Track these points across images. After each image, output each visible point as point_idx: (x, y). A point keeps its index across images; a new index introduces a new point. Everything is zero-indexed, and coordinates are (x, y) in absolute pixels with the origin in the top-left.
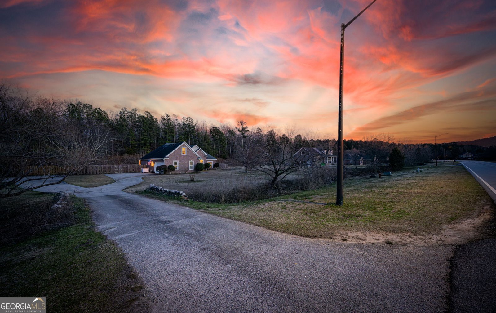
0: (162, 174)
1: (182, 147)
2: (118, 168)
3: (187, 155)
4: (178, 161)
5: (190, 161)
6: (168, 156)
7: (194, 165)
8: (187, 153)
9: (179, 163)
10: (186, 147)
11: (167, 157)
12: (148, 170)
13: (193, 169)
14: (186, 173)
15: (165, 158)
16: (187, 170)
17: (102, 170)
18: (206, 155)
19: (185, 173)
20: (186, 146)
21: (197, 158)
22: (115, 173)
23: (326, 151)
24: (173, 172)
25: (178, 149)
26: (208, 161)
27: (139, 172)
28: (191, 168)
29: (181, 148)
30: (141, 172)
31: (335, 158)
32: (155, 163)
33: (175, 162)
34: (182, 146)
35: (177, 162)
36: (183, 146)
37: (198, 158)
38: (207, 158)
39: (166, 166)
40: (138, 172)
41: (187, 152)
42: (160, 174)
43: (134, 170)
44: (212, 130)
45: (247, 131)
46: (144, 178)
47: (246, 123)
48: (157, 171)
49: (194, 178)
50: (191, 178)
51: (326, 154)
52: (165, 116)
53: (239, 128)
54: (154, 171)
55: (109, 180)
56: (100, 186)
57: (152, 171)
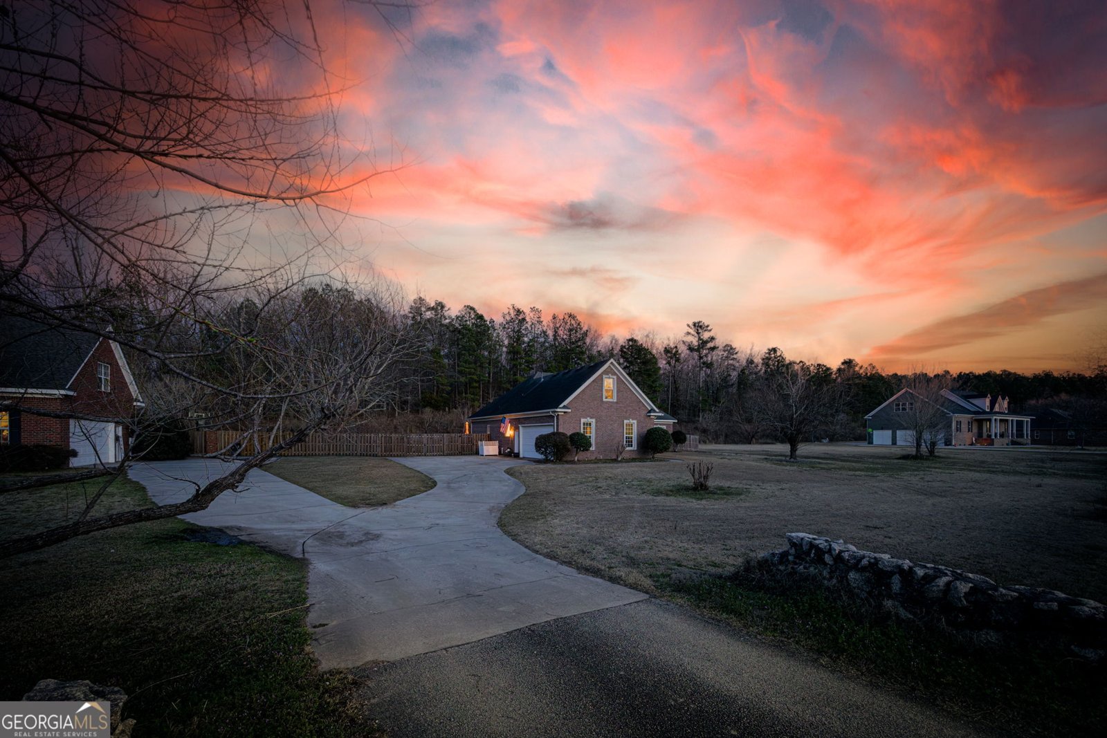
0: (552, 462)
1: (604, 376)
2: (420, 442)
3: (617, 403)
4: (593, 421)
5: (625, 422)
6: (565, 403)
7: (639, 436)
8: (618, 396)
9: (596, 426)
10: (615, 377)
11: (565, 407)
12: (496, 447)
13: (635, 447)
14: (619, 459)
15: (558, 410)
16: (620, 450)
17: (383, 444)
19: (615, 461)
20: (615, 374)
21: (644, 412)
22: (414, 456)
23: (988, 401)
24: (581, 456)
25: (593, 381)
27: (472, 454)
28: (630, 443)
29: (600, 379)
30: (477, 453)
31: (1020, 424)
32: (516, 429)
33: (584, 424)
34: (602, 373)
35: (590, 424)
36: (606, 372)
37: (650, 412)
39: (564, 435)
40: (469, 455)
41: (618, 391)
42: (546, 461)
43: (459, 446)
44: (627, 347)
45: (713, 349)
46: (512, 472)
47: (709, 328)
48: (537, 451)
49: (706, 477)
50: (693, 476)
51: (988, 410)
52: (512, 312)
53: (692, 342)
54: (516, 451)
55: (414, 477)
56: (398, 503)
57: (509, 450)
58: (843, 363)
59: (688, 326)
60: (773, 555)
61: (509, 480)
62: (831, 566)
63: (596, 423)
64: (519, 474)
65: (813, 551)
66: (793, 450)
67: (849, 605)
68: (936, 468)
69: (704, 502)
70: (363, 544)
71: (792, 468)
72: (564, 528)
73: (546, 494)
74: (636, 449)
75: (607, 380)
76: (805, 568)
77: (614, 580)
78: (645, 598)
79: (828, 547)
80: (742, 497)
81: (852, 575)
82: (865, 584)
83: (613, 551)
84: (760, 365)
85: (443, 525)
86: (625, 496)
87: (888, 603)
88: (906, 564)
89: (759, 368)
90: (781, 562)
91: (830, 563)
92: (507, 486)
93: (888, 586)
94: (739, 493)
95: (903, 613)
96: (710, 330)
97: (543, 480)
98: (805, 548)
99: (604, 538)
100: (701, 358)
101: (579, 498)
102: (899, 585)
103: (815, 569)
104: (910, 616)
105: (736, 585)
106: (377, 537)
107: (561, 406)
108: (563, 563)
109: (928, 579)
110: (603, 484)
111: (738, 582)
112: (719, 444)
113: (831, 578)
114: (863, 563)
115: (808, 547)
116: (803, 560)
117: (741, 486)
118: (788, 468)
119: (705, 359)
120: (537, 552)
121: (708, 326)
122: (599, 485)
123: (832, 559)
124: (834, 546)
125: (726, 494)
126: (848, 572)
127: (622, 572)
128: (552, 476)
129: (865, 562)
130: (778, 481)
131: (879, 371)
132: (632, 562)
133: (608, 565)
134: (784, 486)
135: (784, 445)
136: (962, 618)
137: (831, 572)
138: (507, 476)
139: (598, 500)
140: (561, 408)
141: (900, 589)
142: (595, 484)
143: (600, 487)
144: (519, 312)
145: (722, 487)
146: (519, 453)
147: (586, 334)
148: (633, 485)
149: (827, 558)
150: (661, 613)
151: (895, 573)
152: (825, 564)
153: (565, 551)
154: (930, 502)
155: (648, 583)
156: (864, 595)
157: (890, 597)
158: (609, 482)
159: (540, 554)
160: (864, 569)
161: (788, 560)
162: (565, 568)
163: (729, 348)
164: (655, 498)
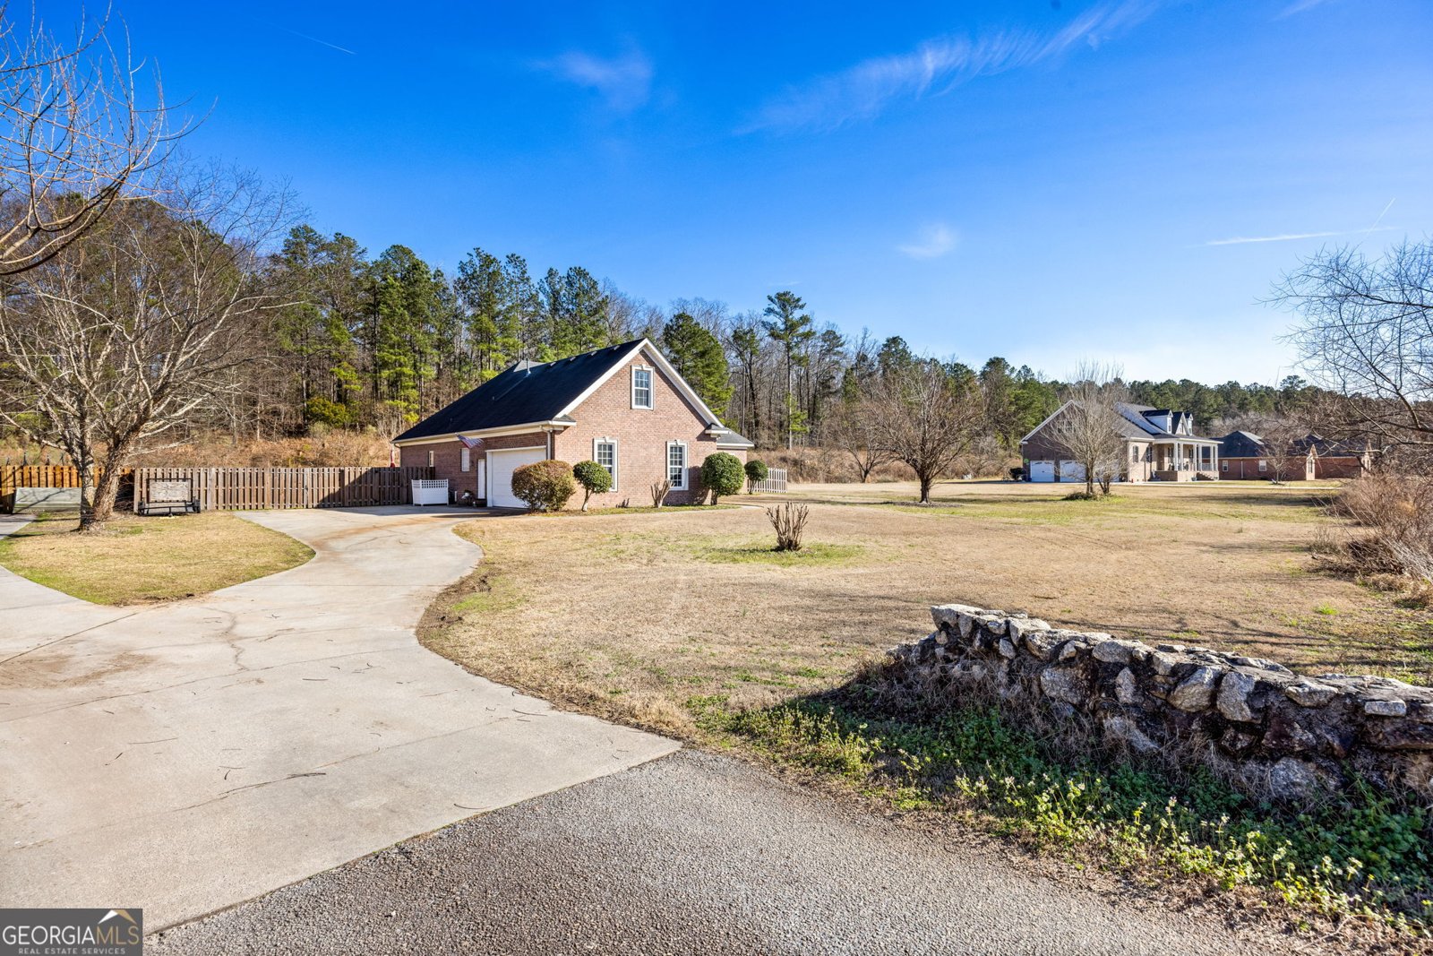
0: (539, 511)
1: (633, 367)
2: (297, 483)
3: (654, 412)
4: (615, 442)
5: (670, 444)
6: (567, 410)
7: (693, 469)
8: (657, 401)
9: (620, 450)
10: (652, 370)
11: (565, 418)
12: (444, 491)
13: (685, 485)
14: (659, 505)
15: (554, 423)
16: (660, 491)
19: (654, 508)
20: (653, 365)
21: (699, 428)
22: (285, 508)
23: (1169, 420)
24: (594, 500)
25: (614, 375)
27: (399, 504)
28: (677, 480)
30: (406, 501)
31: (1206, 451)
32: (481, 457)
33: (600, 447)
34: (631, 363)
35: (610, 448)
36: (637, 361)
37: (709, 427)
39: (564, 465)
40: (394, 504)
41: (656, 393)
42: (528, 511)
43: (375, 490)
44: (675, 327)
45: (807, 336)
46: (467, 529)
47: (800, 303)
48: (516, 495)
49: (797, 529)
50: (777, 528)
51: (1170, 432)
52: (476, 261)
53: (775, 323)
54: (481, 495)
55: (270, 544)
56: (216, 593)
57: (467, 494)
58: (988, 364)
59: (770, 298)
60: (908, 649)
61: (460, 544)
62: (1011, 661)
63: (619, 446)
64: (480, 534)
65: (979, 636)
66: (925, 489)
67: (1046, 732)
68: (1113, 511)
69: (793, 569)
70: (100, 680)
71: (924, 515)
72: (543, 624)
73: (524, 565)
74: (687, 489)
76: (964, 668)
77: (621, 717)
78: (672, 750)
79: (1004, 626)
80: (852, 559)
81: (1047, 676)
82: (1071, 690)
83: (625, 661)
84: (876, 363)
85: (302, 630)
86: (664, 565)
87: (1114, 723)
88: (1142, 648)
89: (875, 368)
90: (922, 661)
91: (1008, 655)
92: (452, 554)
93: (1112, 691)
94: (846, 554)
95: (1143, 742)
96: (802, 307)
97: (523, 542)
98: (965, 630)
99: (615, 638)
100: (789, 348)
101: (581, 570)
102: (1131, 689)
103: (983, 668)
104: (1152, 746)
105: (845, 709)
106: (145, 661)
107: (559, 415)
108: (526, 689)
109: (1181, 674)
110: (628, 546)
111: (847, 703)
112: (818, 482)
113: (1012, 682)
114: (1065, 653)
115: (968, 629)
116: (962, 651)
117: (851, 543)
118: (919, 514)
119: (796, 351)
120: (478, 672)
121: (799, 300)
122: (621, 548)
123: (1011, 647)
124: (1015, 622)
125: (827, 555)
126: (1039, 671)
127: (634, 698)
128: (538, 536)
129: (1068, 651)
130: (905, 534)
131: (1036, 377)
132: (658, 678)
133: (611, 688)
134: (914, 540)
135: (911, 483)
136: (1244, 741)
137: (1011, 673)
138: (458, 538)
139: (616, 573)
140: (558, 420)
141: (1134, 694)
142: (615, 547)
143: (622, 552)
144: (488, 261)
145: (821, 545)
146: (485, 500)
147: (604, 302)
148: (679, 547)
149: (1004, 648)
150: (701, 779)
151: (1121, 666)
152: (1000, 658)
153: (536, 665)
154: (1114, 557)
155: (680, 718)
156: (1069, 712)
157: (1116, 709)
158: (640, 542)
159: (485, 675)
160: (1069, 662)
161: (934, 655)
162: (527, 702)
163: (831, 337)
164: (714, 566)
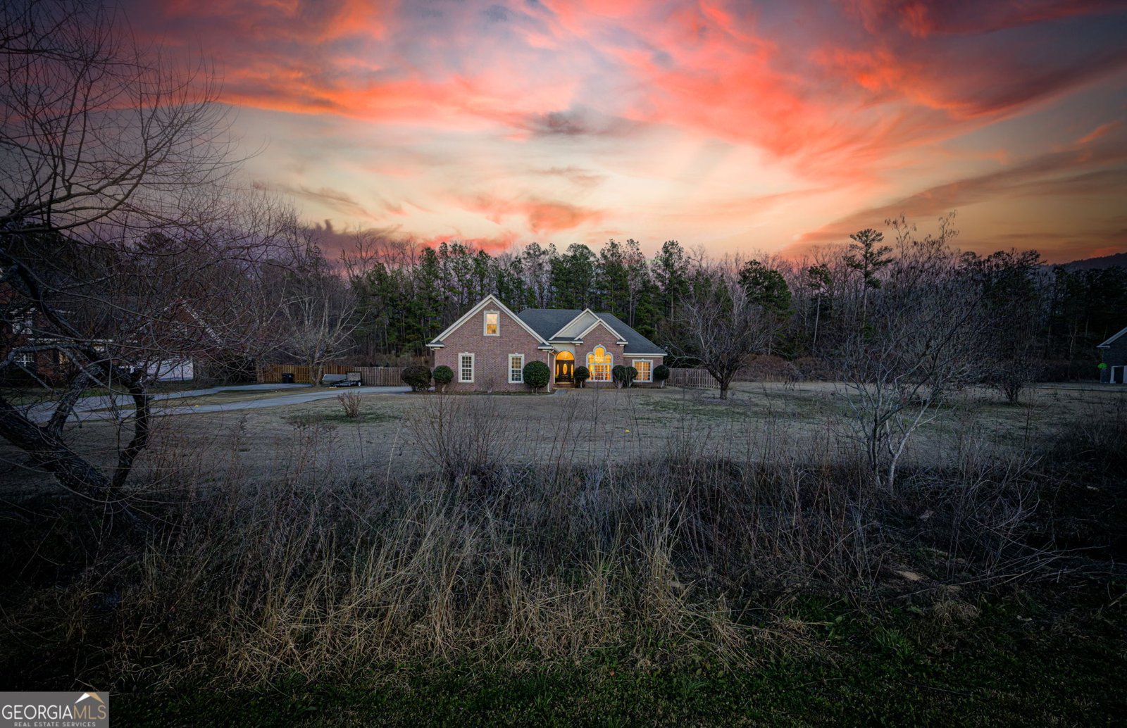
1: (485, 312)
3: (501, 337)
4: (473, 355)
5: (511, 355)
6: (440, 337)
8: (501, 331)
9: (476, 360)
10: (497, 312)
11: (439, 341)
14: (500, 391)
15: (429, 345)
16: (503, 382)
18: (621, 340)
19: (495, 393)
20: (498, 309)
21: (534, 346)
25: (473, 316)
26: (634, 361)
28: (516, 376)
29: (480, 313)
33: (462, 358)
35: (469, 358)
36: (488, 308)
37: (540, 345)
38: (627, 349)
41: (501, 326)
63: (476, 357)
74: (523, 382)
75: (488, 315)
100: (867, 275)
107: (433, 341)
119: (872, 276)
